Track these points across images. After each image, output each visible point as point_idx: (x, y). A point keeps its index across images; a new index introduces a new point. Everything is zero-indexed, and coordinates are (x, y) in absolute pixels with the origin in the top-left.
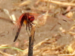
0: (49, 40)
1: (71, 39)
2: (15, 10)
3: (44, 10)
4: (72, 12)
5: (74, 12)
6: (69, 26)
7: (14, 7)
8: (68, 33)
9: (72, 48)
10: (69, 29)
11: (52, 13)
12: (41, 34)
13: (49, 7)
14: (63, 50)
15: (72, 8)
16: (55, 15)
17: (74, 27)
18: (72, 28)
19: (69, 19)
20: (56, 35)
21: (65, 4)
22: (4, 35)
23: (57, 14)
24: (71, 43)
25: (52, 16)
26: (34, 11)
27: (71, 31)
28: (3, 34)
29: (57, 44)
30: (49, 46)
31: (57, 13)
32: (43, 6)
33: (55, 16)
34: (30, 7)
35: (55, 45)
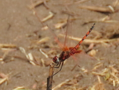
0: (70, 81)
1: (94, 80)
2: (32, 49)
4: (95, 50)
7: (30, 45)
10: (92, 69)
12: (61, 75)
15: (95, 46)
17: (97, 66)
18: (95, 68)
19: (92, 58)
20: (77, 76)
22: (20, 77)
24: (94, 85)
27: (94, 71)
28: (19, 75)
29: (78, 86)
30: (69, 88)
34: (48, 45)
35: (76, 86)
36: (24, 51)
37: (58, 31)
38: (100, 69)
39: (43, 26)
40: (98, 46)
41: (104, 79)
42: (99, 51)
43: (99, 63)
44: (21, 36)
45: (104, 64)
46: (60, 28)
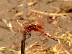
0: (38, 43)
2: (11, 20)
3: (34, 20)
5: (58, 21)
6: (54, 31)
7: (10, 18)
9: (57, 49)
10: (54, 34)
12: (32, 39)
13: (38, 17)
14: (49, 51)
15: (56, 18)
17: (58, 32)
18: (56, 34)
19: (54, 26)
20: (44, 39)
22: (3, 40)
24: (56, 45)
27: (56, 36)
28: (2, 39)
29: (44, 46)
30: (38, 48)
31: (45, 21)
32: (34, 16)
34: (23, 17)
35: (43, 47)
36: (6, 22)
37: (30, 8)
38: (60, 34)
39: (19, 4)
40: (58, 18)
41: (62, 41)
42: (59, 22)
43: (59, 30)
44: (3, 11)
45: (62, 30)
46: (31, 6)
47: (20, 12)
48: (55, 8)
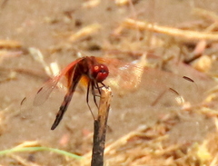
3: (135, 51)
5: (214, 57)
8: (198, 112)
9: (209, 150)
11: (156, 57)
13: (148, 44)
14: (185, 157)
16: (165, 63)
21: (191, 35)
23: (170, 62)
25: (157, 66)
26: (110, 54)
31: (171, 58)
32: (134, 40)
33: (164, 66)
47: (89, 23)
48: (204, 12)
